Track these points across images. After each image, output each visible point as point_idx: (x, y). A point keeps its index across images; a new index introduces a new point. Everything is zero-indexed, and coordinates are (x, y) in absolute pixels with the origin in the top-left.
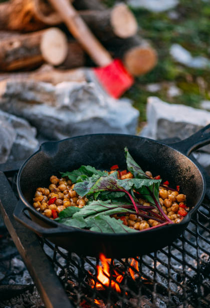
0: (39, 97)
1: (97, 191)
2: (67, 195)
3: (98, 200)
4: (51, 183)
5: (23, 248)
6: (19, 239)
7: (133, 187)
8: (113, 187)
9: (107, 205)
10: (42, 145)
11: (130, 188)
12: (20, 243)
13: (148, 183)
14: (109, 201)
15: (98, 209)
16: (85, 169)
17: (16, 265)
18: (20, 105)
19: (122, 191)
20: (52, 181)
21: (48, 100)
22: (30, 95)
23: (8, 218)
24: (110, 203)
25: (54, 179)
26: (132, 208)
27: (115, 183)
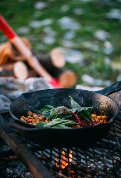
0: (16, 87)
1: (56, 114)
2: (38, 120)
3: (57, 118)
4: (28, 115)
5: (15, 145)
6: (12, 141)
7: (77, 111)
8: (65, 112)
9: (63, 120)
10: (22, 94)
11: (75, 112)
12: (13, 143)
13: (85, 109)
14: (64, 118)
15: (57, 122)
16: (47, 107)
17: (8, 172)
18: (5, 91)
19: (70, 114)
20: (29, 114)
21: (21, 88)
22: (11, 86)
23: (5, 132)
24: (64, 120)
25: (30, 113)
26: (77, 122)
27: (66, 110)
